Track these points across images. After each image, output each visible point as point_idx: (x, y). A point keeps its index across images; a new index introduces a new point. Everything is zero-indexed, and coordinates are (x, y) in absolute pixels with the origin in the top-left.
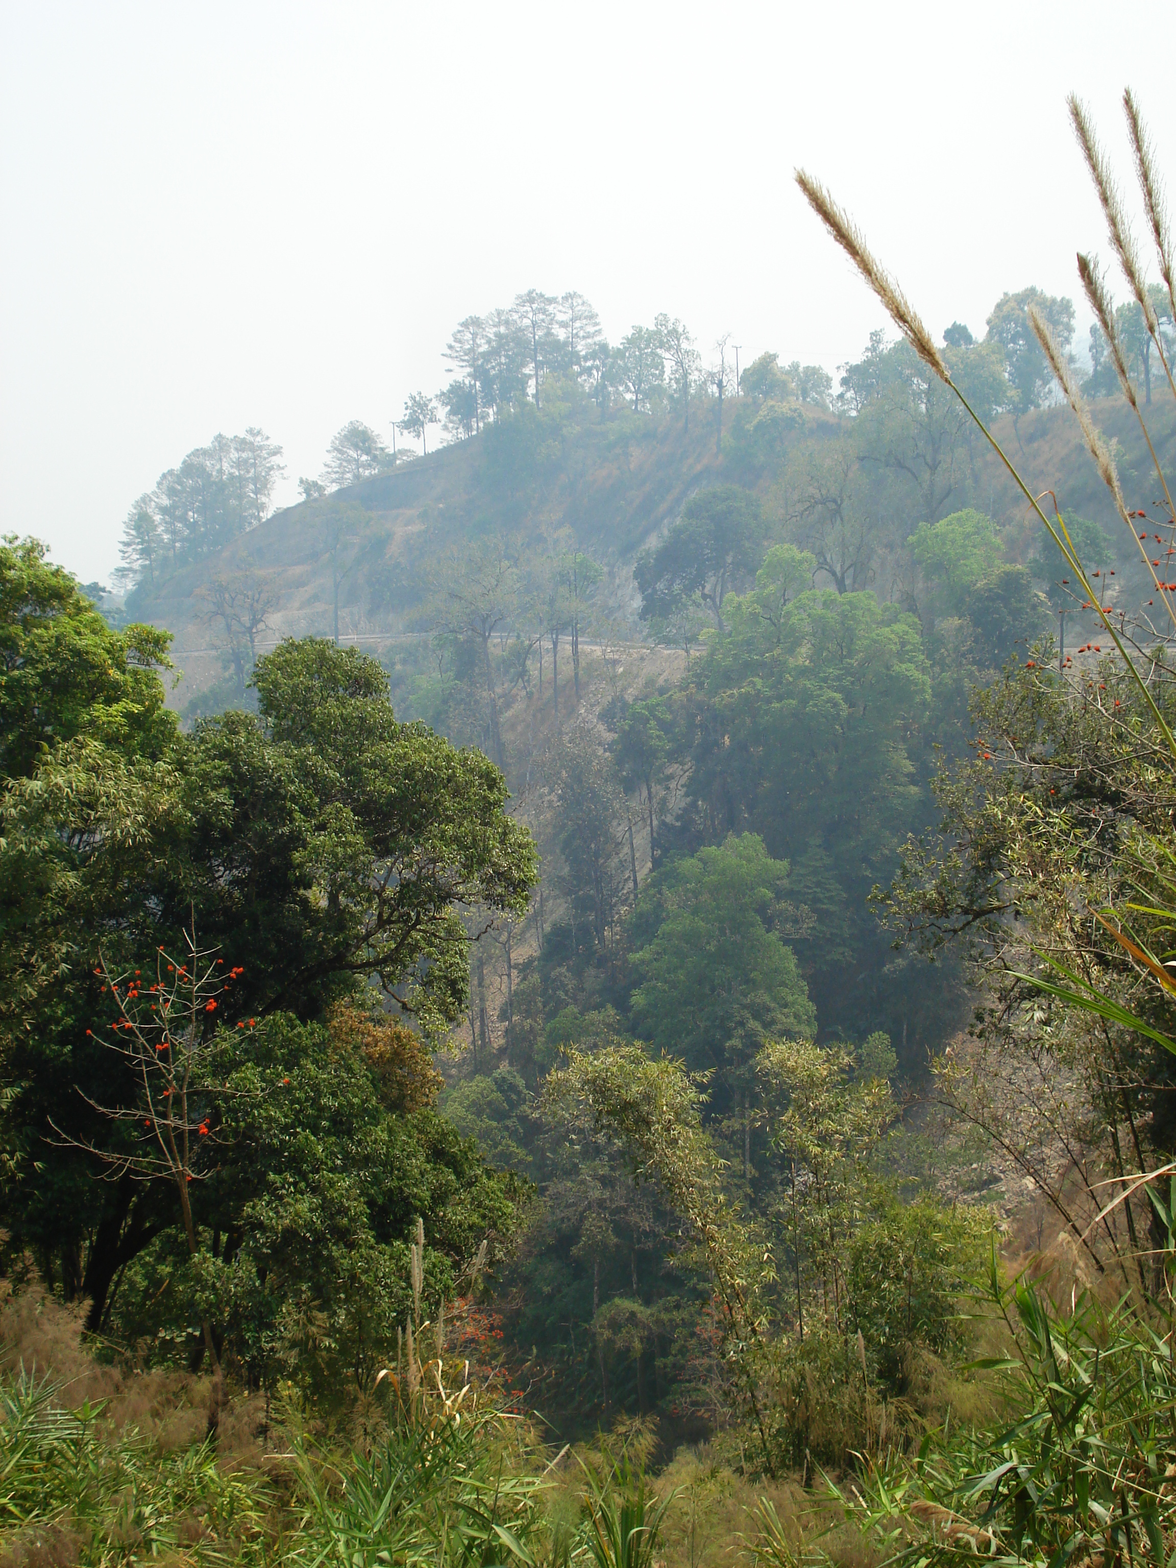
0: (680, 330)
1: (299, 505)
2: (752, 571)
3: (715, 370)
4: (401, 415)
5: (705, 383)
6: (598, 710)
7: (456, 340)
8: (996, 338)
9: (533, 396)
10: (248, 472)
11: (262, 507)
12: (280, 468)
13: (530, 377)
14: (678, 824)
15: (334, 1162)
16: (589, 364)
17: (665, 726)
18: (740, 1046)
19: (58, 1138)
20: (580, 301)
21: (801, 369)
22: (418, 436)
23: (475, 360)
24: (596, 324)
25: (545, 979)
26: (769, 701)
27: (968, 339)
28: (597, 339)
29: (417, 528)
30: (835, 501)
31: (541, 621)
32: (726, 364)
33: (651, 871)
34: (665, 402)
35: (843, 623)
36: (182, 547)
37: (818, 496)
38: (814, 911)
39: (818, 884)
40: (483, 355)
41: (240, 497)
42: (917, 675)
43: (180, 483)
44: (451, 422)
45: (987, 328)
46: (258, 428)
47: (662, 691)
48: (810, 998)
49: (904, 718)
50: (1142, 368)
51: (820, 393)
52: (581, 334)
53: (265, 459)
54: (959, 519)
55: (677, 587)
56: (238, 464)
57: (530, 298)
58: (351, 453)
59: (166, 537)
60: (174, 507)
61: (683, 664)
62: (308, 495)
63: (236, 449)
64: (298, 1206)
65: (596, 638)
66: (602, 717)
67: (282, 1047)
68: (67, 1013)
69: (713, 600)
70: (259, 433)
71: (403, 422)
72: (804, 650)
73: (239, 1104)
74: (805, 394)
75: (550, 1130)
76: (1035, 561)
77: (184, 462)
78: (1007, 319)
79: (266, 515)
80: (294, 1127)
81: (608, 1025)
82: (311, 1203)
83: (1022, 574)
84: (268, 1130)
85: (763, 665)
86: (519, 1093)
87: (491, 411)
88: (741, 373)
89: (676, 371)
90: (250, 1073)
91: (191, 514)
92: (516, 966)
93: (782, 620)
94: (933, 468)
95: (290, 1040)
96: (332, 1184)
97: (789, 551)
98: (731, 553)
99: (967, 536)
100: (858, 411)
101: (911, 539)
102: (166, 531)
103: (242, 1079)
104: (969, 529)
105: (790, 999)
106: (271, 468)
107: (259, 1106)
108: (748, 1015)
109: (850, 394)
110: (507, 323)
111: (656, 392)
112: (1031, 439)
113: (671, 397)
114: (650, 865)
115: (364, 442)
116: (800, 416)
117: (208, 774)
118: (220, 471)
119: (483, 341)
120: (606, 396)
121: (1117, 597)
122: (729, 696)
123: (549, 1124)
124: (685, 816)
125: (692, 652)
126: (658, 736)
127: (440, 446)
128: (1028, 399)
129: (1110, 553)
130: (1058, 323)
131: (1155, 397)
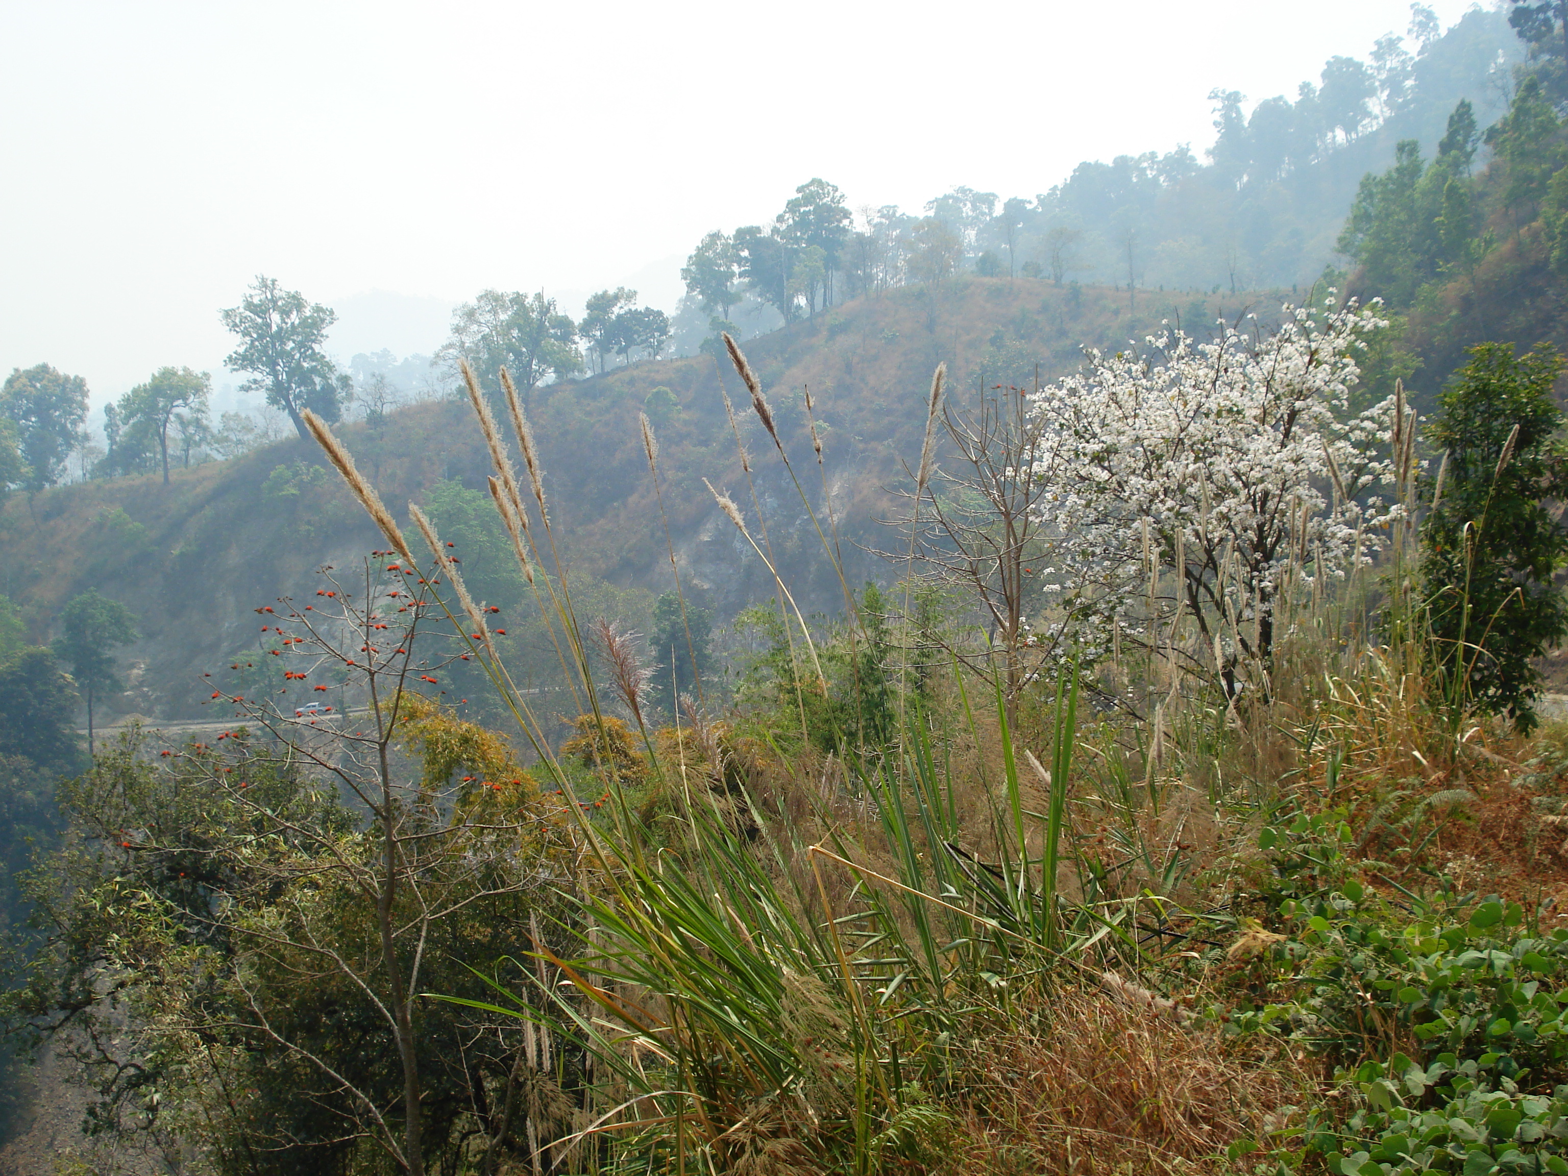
8: (7, 414)
50: (159, 448)
76: (59, 642)
78: (18, 395)
83: (46, 655)
112: (47, 517)
129: (135, 631)
130: (71, 401)
131: (173, 477)
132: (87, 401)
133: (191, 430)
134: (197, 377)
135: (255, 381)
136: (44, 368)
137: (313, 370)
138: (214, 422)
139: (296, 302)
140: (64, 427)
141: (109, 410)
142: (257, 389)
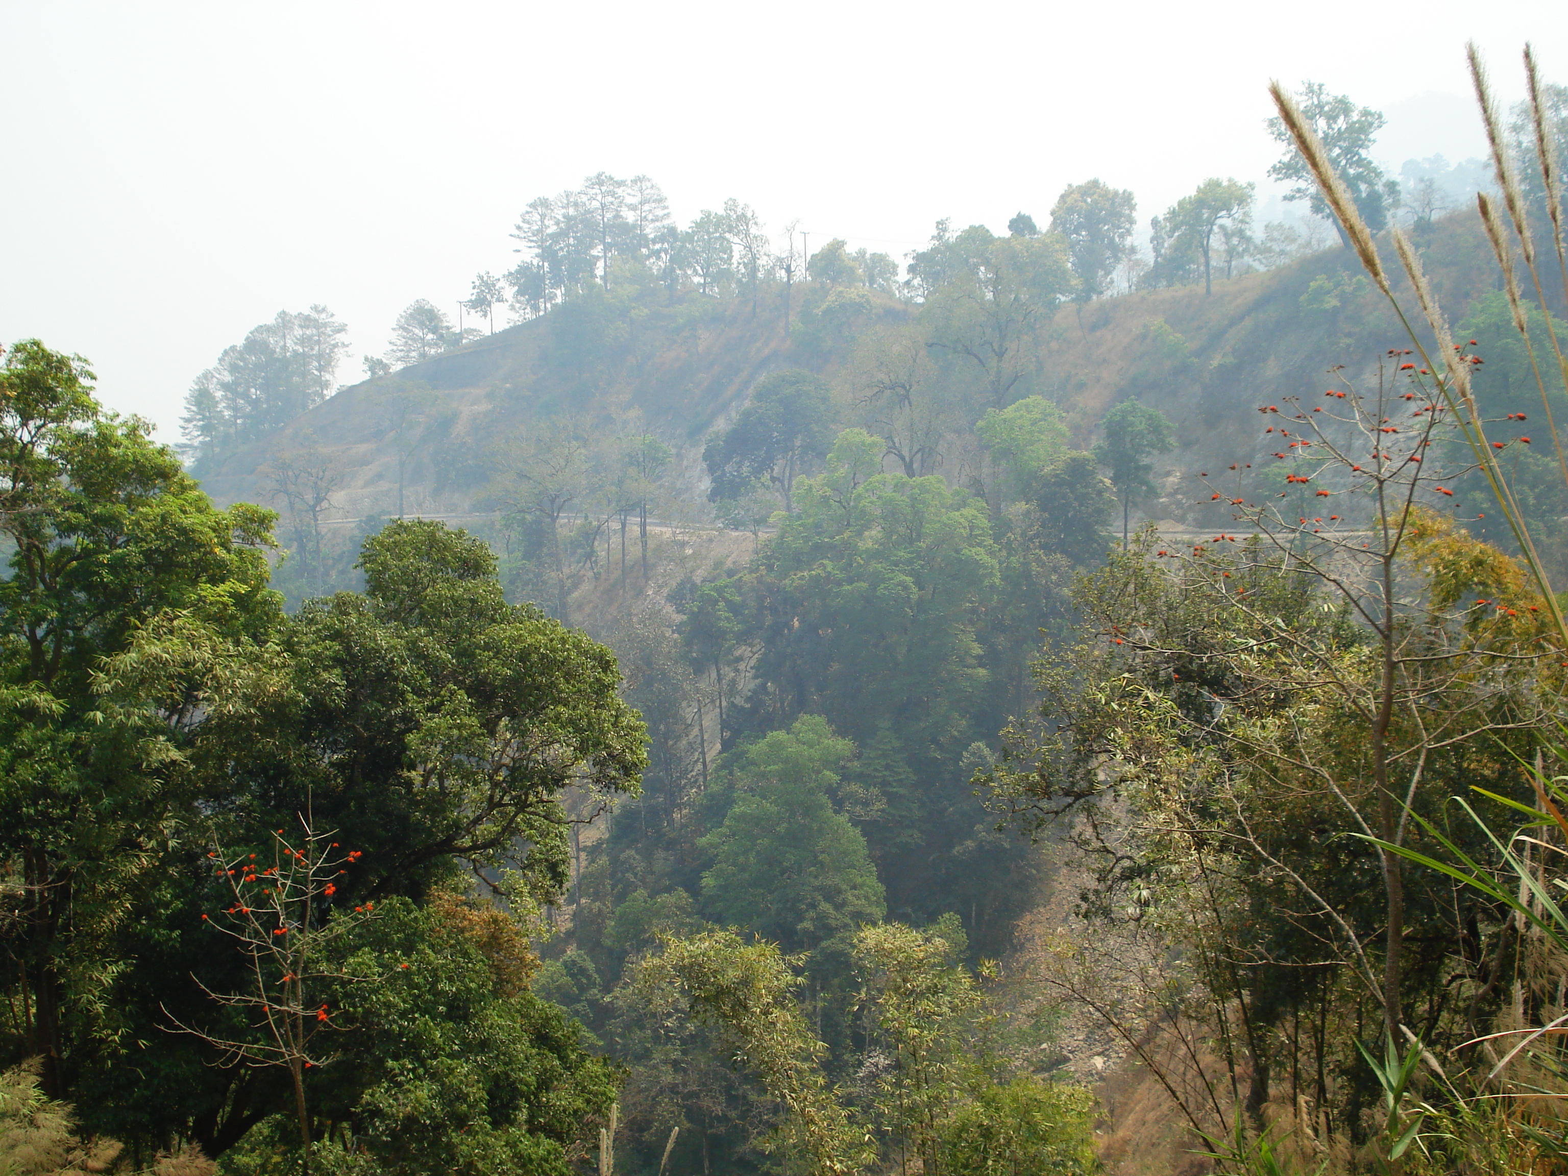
0: (749, 215)
1: (364, 382)
2: (822, 455)
3: (784, 256)
4: (469, 294)
5: (773, 268)
6: (666, 591)
7: (524, 221)
8: (1059, 229)
9: (601, 278)
10: (312, 349)
11: (326, 385)
12: (344, 345)
13: (598, 258)
14: (748, 706)
15: (451, 1048)
16: (658, 246)
17: (732, 607)
18: (812, 929)
19: (169, 1024)
20: (649, 185)
21: (868, 256)
22: (485, 316)
23: (543, 241)
24: (665, 208)
25: (614, 861)
26: (839, 584)
27: (1032, 229)
28: (666, 222)
29: (484, 407)
30: (904, 387)
31: (609, 502)
32: (795, 249)
33: (720, 753)
34: (733, 286)
35: (913, 506)
36: (244, 424)
37: (887, 381)
38: (884, 793)
39: (887, 767)
40: (552, 236)
41: (304, 375)
42: (986, 559)
43: (242, 359)
44: (518, 302)
45: (1052, 219)
46: (322, 306)
47: (730, 573)
48: (880, 879)
49: (972, 602)
50: (1202, 260)
51: (887, 280)
52: (650, 217)
53: (330, 336)
54: (1027, 406)
55: (745, 470)
56: (302, 341)
57: (600, 181)
58: (417, 331)
59: (227, 414)
60: (236, 383)
61: (751, 546)
62: (373, 373)
63: (301, 326)
64: (419, 1093)
65: (665, 520)
66: (671, 598)
67: (397, 932)
68: (176, 897)
69: (782, 482)
70: (324, 310)
71: (471, 301)
72: (876, 531)
73: (357, 989)
74: (872, 281)
75: (622, 1015)
76: (1100, 448)
77: (247, 339)
78: (1070, 210)
79: (330, 393)
80: (413, 1013)
81: (679, 908)
82: (430, 1091)
83: (1088, 460)
84: (387, 1016)
85: (833, 547)
86: (589, 977)
87: (558, 292)
88: (808, 258)
89: (745, 256)
90: (366, 957)
91: (253, 390)
92: (585, 849)
93: (852, 504)
94: (1000, 355)
95: (406, 924)
96: (451, 1070)
97: (858, 435)
98: (800, 437)
99: (1034, 423)
100: (925, 298)
101: (980, 423)
102: (228, 408)
103: (360, 964)
104: (1036, 415)
105: (859, 880)
106: (336, 346)
107: (376, 991)
108: (820, 897)
109: (917, 281)
110: (576, 204)
111: (723, 276)
112: (1094, 328)
113: (739, 281)
114: (718, 746)
115: (431, 320)
116: (868, 302)
117: (319, 654)
118: (284, 348)
119: (552, 222)
120: (675, 280)
121: (1179, 483)
122: (800, 578)
123: (621, 1008)
124: (755, 698)
125: (760, 534)
126: (727, 618)
127: (507, 327)
128: (1091, 288)
129: (1172, 440)
130: (1120, 215)
131: (1214, 288)
132: (1134, 214)
133: (1235, 240)
134: (1241, 188)
135: (1299, 190)
136: (1095, 184)
137: (1359, 177)
138: (1257, 232)
139: (1343, 107)
140: (1112, 240)
141: (1155, 223)
142: (1300, 198)
